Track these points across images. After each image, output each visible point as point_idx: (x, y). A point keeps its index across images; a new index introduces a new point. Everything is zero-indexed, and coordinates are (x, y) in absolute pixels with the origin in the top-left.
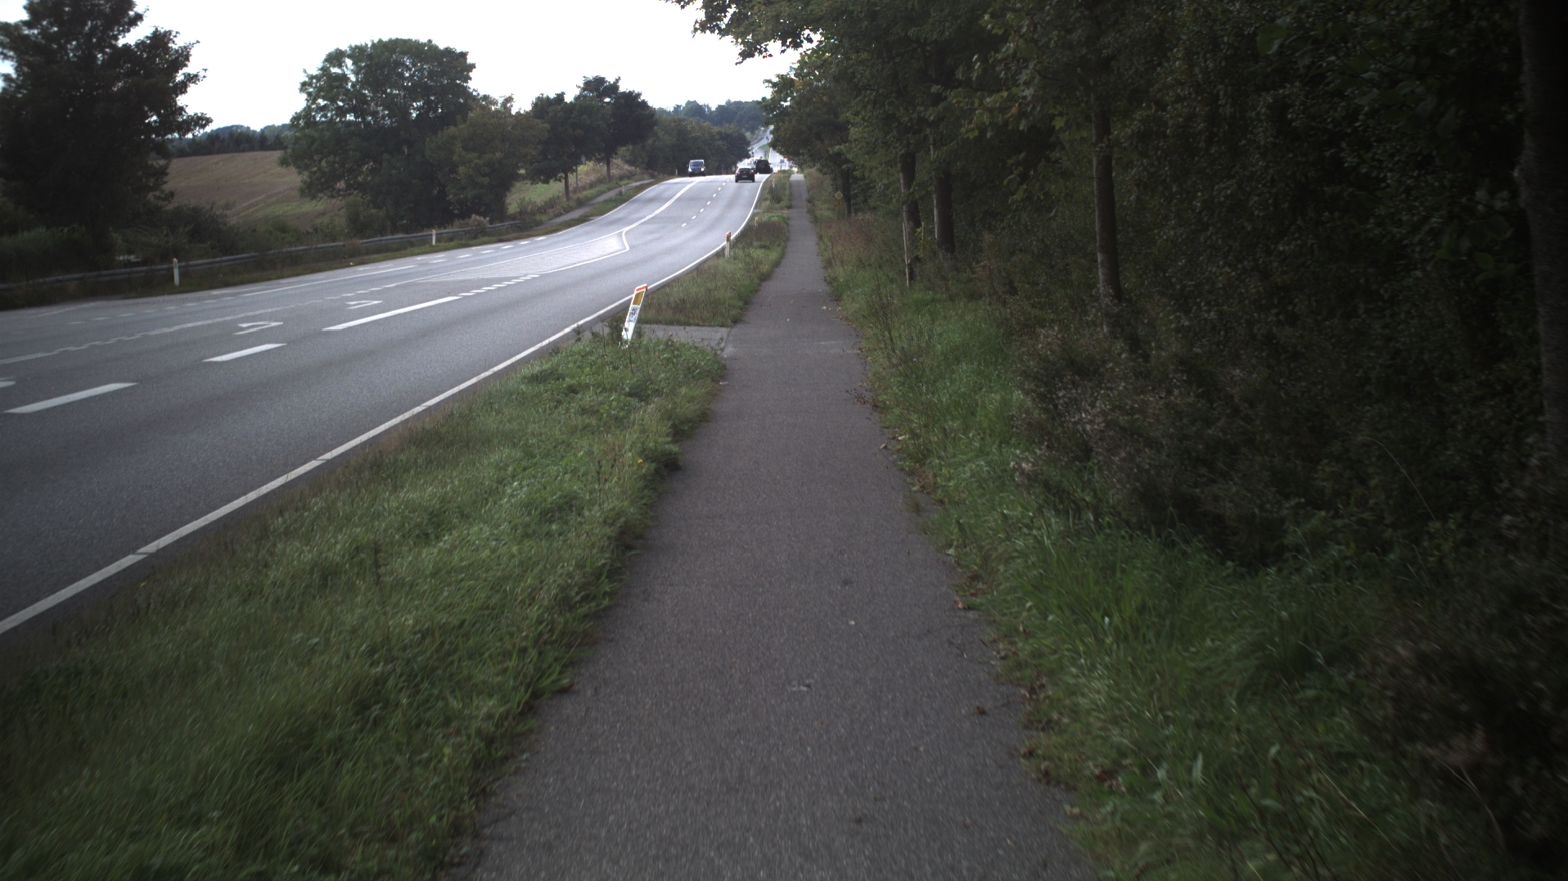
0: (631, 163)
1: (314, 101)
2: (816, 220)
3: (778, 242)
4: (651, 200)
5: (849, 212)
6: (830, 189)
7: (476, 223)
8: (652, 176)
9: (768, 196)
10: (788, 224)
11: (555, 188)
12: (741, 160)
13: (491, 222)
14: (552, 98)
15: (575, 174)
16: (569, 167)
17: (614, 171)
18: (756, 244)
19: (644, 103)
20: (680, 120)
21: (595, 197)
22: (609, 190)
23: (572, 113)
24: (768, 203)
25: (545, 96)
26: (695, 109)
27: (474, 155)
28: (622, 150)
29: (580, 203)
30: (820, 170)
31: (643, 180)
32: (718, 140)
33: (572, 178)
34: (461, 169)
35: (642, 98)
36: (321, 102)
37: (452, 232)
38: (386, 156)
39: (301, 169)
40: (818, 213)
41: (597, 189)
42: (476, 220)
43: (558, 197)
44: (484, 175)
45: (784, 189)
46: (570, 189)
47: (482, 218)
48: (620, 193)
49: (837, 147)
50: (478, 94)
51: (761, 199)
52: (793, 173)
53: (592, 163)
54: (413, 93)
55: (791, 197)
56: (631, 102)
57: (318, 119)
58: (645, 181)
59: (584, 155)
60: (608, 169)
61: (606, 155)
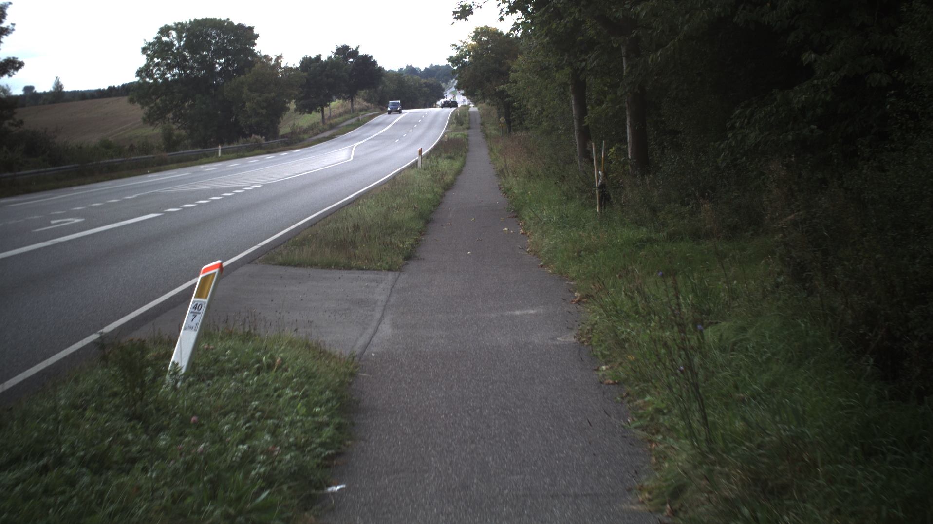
0: (366, 100)
1: (152, 60)
2: (487, 137)
3: (460, 154)
4: (378, 124)
5: (510, 131)
6: (496, 116)
7: (255, 140)
8: (382, 109)
9: (455, 121)
10: (468, 140)
11: (314, 117)
12: (439, 100)
13: (267, 140)
14: (313, 58)
15: (328, 107)
16: (324, 103)
17: (356, 106)
18: (444, 155)
19: (375, 63)
20: (401, 75)
21: (342, 123)
22: (352, 118)
23: (326, 68)
24: (455, 125)
25: (308, 57)
26: (411, 70)
27: (255, 94)
28: (362, 93)
29: (332, 127)
30: (489, 104)
31: (376, 111)
32: (424, 87)
33: (326, 110)
34: (248, 104)
35: (373, 59)
36: (156, 61)
37: (237, 147)
38: (199, 96)
39: (143, 105)
40: (488, 132)
41: (343, 117)
42: (254, 138)
43: (318, 123)
44: (263, 108)
45: (465, 116)
46: (326, 117)
47: (259, 137)
48: (359, 120)
49: (502, 86)
50: (261, 54)
51: (450, 123)
52: (470, 107)
53: (341, 101)
54: (218, 54)
55: (470, 122)
56: (367, 62)
57: (154, 71)
58: (377, 113)
59: (336, 96)
60: (352, 105)
61: (351, 95)
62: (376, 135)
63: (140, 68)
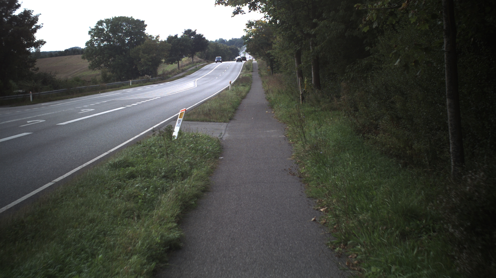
0: (200, 57)
1: (93, 37)
2: (261, 76)
3: (248, 84)
4: (207, 70)
5: (273, 73)
6: (266, 65)
7: (146, 78)
8: (207, 62)
9: (245, 68)
10: (252, 77)
11: (175, 66)
12: (237, 57)
13: (152, 77)
14: (173, 36)
15: (181, 61)
16: (179, 59)
17: (195, 60)
18: (241, 84)
19: (204, 38)
20: (217, 44)
21: (188, 69)
22: (193, 66)
23: (180, 41)
24: (245, 70)
25: (171, 36)
26: (222, 41)
27: (146, 55)
28: (198, 53)
29: (183, 71)
30: (262, 59)
31: (204, 63)
32: (229, 50)
33: (180, 62)
34: (142, 60)
35: (204, 36)
36: (96, 38)
37: (138, 81)
38: (117, 56)
39: (89, 60)
40: (262, 73)
41: (189, 66)
42: (146, 77)
43: (176, 69)
44: (150, 62)
45: (250, 65)
46: (180, 66)
47: (148, 76)
48: (196, 67)
49: (268, 51)
50: (148, 35)
51: (243, 69)
52: (253, 60)
53: (187, 58)
54: (126, 35)
55: (253, 68)
56: (200, 38)
57: (95, 43)
58: (205, 64)
59: (185, 55)
60: (193, 60)
61: (192, 55)
62: (206, 75)
63: (87, 41)
